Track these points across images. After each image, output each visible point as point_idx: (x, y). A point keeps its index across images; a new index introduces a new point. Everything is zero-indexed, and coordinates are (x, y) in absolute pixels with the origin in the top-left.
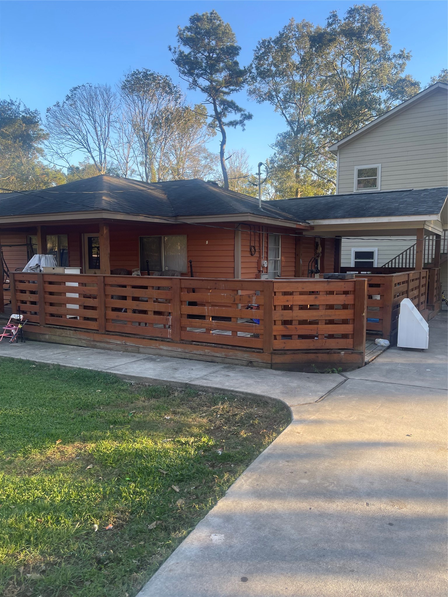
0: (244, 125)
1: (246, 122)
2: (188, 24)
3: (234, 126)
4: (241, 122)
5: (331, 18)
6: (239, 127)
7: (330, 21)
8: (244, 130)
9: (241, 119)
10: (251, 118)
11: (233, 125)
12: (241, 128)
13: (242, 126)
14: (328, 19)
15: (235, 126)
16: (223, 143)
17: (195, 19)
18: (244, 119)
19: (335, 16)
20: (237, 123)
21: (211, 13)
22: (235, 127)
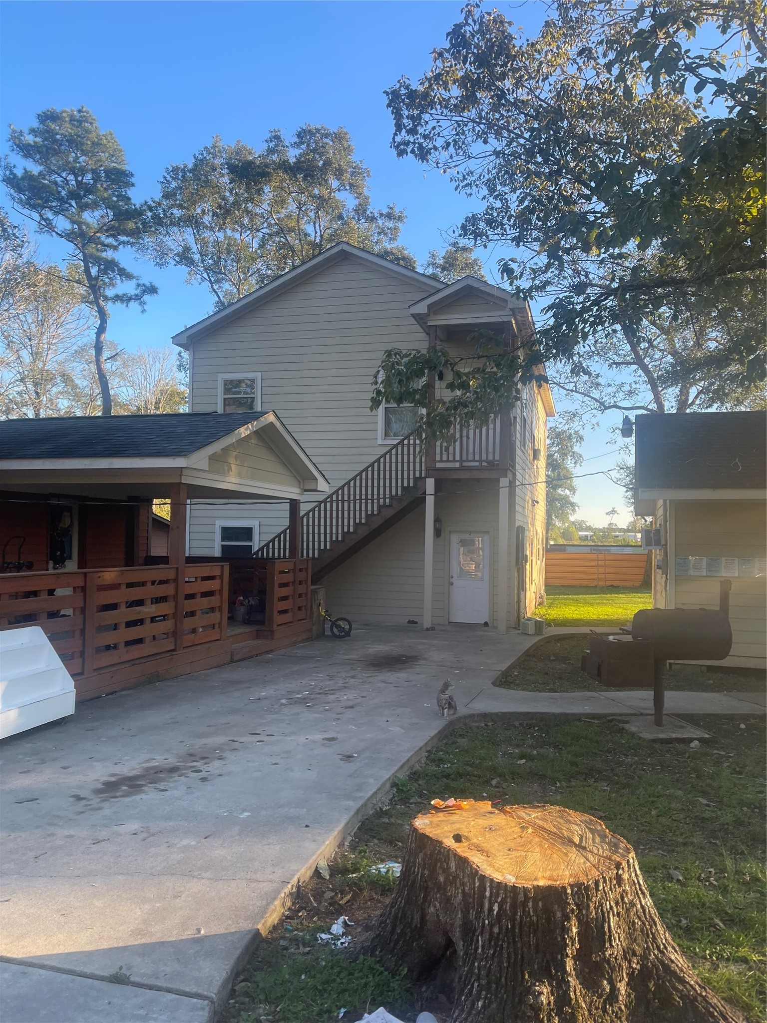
0: (145, 303)
1: (146, 298)
2: (35, 124)
3: (125, 304)
4: (137, 298)
5: (271, 141)
6: (134, 305)
7: (272, 145)
8: (144, 311)
9: (138, 292)
10: (156, 292)
11: (122, 301)
12: (139, 308)
13: (140, 304)
14: (267, 141)
15: (127, 303)
16: (101, 330)
17: (48, 117)
18: (144, 292)
19: (277, 138)
20: (130, 299)
21: (80, 111)
22: (127, 306)
